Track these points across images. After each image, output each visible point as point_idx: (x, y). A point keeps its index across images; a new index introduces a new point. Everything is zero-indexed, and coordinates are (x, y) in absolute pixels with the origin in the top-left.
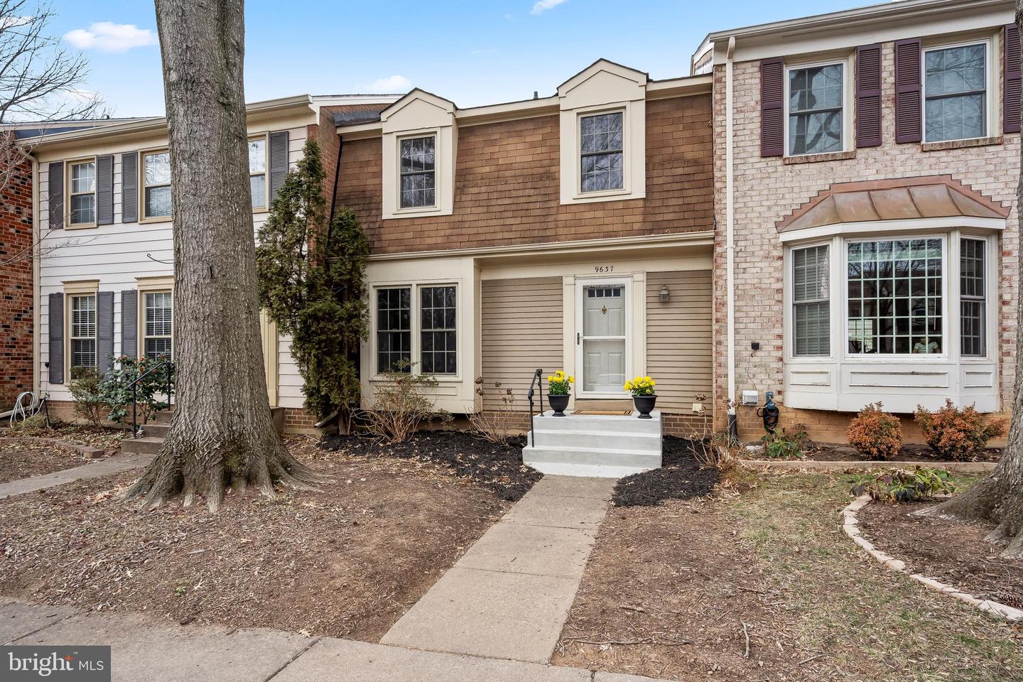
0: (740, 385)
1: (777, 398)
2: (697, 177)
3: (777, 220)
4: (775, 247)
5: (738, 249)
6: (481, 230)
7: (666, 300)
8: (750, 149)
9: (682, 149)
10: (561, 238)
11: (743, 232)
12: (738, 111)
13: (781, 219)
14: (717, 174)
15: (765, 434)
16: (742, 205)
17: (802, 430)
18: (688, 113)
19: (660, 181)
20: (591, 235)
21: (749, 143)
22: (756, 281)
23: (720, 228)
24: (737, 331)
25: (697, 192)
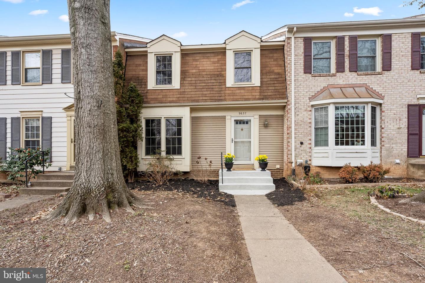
0: (296, 158)
1: (309, 162)
2: (279, 79)
3: (309, 97)
4: (309, 106)
5: (296, 107)
6: (193, 96)
7: (266, 126)
8: (300, 70)
9: (273, 68)
10: (227, 100)
11: (297, 101)
12: (296, 55)
13: (311, 96)
14: (288, 78)
15: (305, 176)
16: (297, 91)
17: (318, 174)
18: (275, 55)
19: (266, 80)
20: (239, 100)
21: (300, 68)
22: (302, 119)
23: (289, 99)
24: (295, 138)
25: (279, 85)
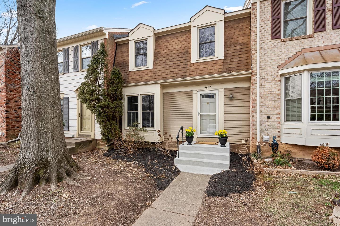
0: (262, 133)
1: (278, 139)
2: (244, 50)
3: (278, 65)
4: (277, 76)
5: (261, 78)
6: (162, 74)
7: (232, 99)
8: (267, 36)
9: (239, 39)
10: (191, 76)
11: (264, 71)
12: (261, 21)
13: (280, 64)
14: (253, 47)
15: (272, 153)
16: (263, 60)
17: (288, 153)
18: (241, 25)
19: (230, 52)
20: (203, 74)
21: (267, 34)
22: (269, 90)
23: (254, 69)
24: (261, 111)
25: (244, 55)
